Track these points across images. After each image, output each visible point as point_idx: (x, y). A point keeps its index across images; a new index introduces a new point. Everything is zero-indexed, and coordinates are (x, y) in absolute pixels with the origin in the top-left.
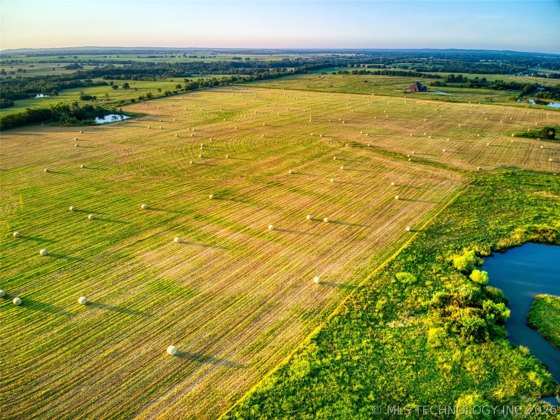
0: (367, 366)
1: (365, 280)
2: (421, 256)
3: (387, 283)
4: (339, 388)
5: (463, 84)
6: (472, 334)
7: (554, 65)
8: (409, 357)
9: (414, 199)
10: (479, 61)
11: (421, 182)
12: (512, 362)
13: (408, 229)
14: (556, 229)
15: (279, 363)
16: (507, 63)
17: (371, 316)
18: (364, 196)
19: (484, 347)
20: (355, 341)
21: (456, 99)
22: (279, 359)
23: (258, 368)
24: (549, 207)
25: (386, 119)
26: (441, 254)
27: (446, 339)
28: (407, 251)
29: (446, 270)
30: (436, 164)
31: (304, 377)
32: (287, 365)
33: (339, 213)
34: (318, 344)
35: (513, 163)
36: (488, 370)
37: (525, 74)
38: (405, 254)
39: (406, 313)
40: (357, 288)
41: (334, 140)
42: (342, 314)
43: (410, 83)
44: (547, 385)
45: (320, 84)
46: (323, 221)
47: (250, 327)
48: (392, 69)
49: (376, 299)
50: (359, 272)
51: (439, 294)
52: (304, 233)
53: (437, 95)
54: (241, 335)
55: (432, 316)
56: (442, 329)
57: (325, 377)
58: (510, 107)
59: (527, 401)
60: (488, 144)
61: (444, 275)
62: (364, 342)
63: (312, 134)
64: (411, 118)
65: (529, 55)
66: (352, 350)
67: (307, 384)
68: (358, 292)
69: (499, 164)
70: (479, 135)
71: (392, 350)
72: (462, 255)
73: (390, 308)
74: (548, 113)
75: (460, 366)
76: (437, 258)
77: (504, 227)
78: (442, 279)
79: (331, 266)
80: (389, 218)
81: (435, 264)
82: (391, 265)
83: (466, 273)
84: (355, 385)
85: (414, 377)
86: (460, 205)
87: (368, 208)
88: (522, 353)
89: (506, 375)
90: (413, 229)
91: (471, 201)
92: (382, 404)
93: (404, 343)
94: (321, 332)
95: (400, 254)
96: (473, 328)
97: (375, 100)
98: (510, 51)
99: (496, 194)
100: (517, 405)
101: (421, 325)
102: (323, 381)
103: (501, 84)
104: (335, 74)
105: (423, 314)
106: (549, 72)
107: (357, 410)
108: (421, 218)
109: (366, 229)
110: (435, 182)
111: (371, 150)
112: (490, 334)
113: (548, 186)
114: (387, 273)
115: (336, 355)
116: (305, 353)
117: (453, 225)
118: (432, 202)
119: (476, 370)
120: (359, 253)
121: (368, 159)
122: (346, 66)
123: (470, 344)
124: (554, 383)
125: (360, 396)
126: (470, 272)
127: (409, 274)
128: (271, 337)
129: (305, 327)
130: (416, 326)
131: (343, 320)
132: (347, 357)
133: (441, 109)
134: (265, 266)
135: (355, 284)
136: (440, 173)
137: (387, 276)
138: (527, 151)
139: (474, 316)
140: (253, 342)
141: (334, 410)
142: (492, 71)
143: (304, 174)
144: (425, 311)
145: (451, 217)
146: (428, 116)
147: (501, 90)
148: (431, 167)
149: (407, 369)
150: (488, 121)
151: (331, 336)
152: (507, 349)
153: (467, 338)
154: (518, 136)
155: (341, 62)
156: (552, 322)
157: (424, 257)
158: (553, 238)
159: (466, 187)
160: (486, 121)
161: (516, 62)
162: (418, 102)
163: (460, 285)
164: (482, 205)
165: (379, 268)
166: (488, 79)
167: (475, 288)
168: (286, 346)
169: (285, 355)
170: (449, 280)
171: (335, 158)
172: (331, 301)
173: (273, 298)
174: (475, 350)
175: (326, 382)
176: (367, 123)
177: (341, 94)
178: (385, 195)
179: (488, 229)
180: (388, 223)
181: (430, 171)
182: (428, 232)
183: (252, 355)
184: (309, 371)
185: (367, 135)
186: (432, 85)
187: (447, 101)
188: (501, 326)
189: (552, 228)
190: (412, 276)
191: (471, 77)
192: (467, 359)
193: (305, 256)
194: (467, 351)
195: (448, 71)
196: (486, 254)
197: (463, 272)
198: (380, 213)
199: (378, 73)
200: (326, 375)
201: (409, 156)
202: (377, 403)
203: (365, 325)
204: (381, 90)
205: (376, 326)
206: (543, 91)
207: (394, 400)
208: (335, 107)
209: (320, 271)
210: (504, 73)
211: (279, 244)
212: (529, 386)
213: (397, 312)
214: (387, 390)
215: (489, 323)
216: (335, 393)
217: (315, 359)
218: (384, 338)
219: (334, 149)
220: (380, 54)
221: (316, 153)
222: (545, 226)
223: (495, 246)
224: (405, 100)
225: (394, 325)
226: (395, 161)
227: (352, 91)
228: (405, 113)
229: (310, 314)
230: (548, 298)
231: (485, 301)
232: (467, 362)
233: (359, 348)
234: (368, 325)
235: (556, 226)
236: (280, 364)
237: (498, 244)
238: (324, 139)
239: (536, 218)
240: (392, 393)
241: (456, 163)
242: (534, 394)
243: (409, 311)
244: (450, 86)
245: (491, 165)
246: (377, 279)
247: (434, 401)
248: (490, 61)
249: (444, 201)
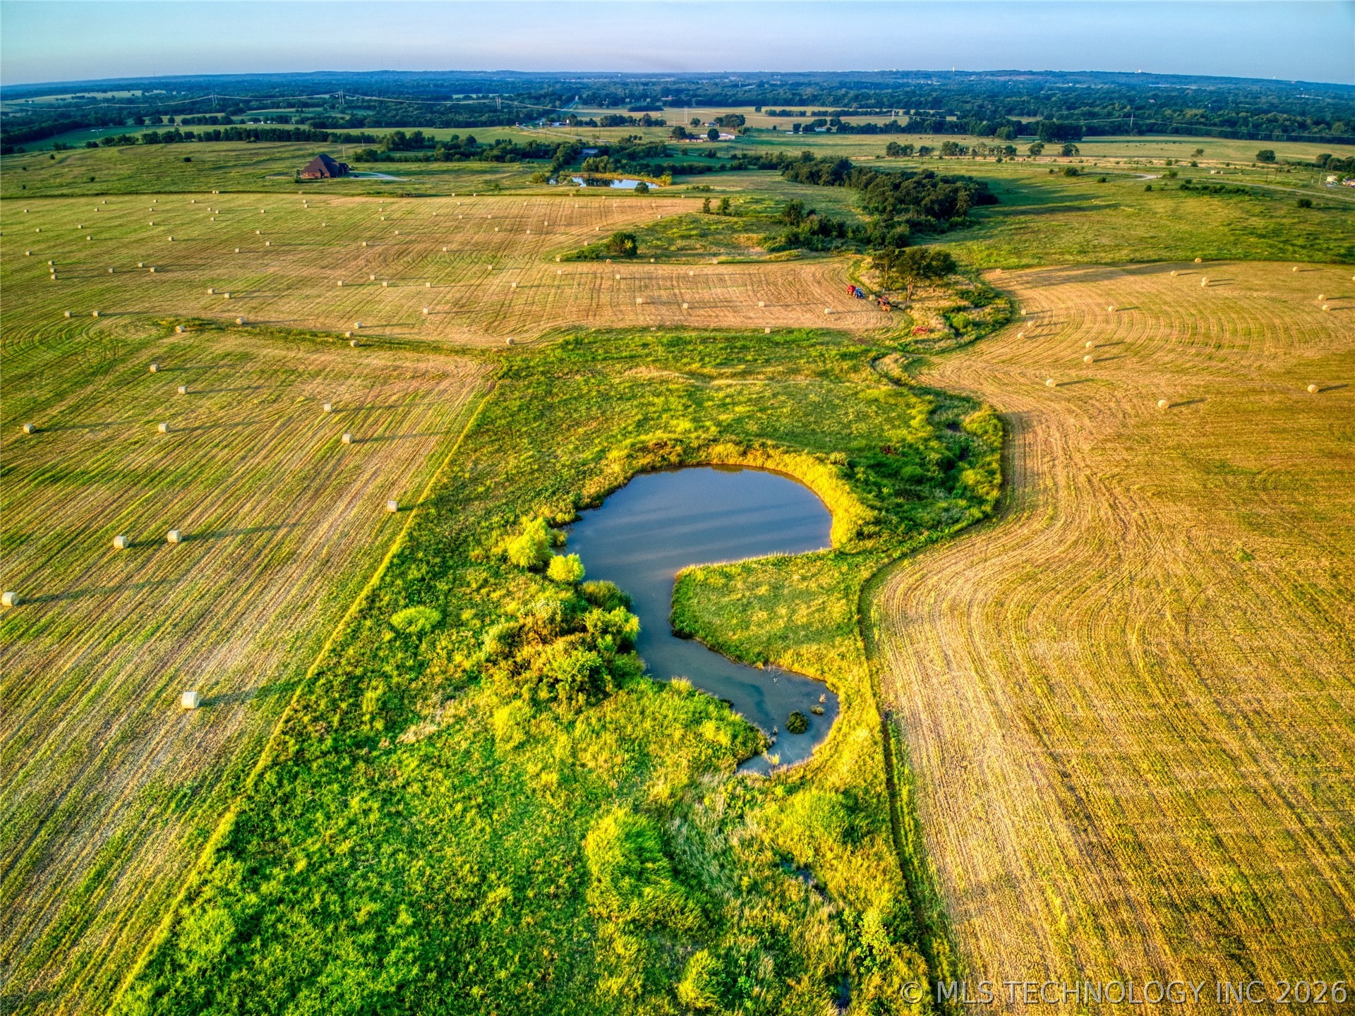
0: (376, 855)
1: (321, 656)
2: (438, 560)
3: (376, 645)
4: (322, 935)
5: (430, 154)
6: (581, 690)
7: (607, 96)
8: (466, 791)
9: (387, 434)
10: (450, 98)
11: (394, 392)
12: (666, 717)
13: (392, 506)
14: (680, 437)
15: (144, 945)
16: (511, 99)
17: (355, 737)
18: (264, 452)
19: (608, 706)
20: (333, 809)
21: (423, 189)
22: (142, 936)
23: (91, 981)
24: (658, 396)
25: (267, 252)
26: (479, 543)
27: (533, 721)
28: (404, 559)
29: (496, 574)
30: (416, 346)
31: (223, 951)
32: (168, 941)
33: (206, 510)
34: (239, 855)
35: (570, 319)
36: (627, 751)
37: (553, 121)
38: (398, 566)
39: (435, 698)
40: (304, 683)
41: (139, 320)
42: (282, 758)
43: (303, 156)
44: (740, 739)
45: (56, 176)
46: (165, 541)
47: (30, 889)
48: (250, 126)
49: (358, 693)
50: (298, 643)
51: (495, 630)
52: (118, 589)
53: (376, 182)
54: (11, 919)
55: (493, 682)
56: (518, 703)
57: (280, 927)
58: (539, 198)
59: (715, 783)
60: (514, 285)
61: (496, 586)
62: (355, 803)
63: (67, 314)
64: (329, 243)
65: (553, 79)
66: (329, 832)
67: (236, 964)
68: (311, 692)
69: (546, 326)
70: (490, 267)
71: (423, 792)
72: (521, 534)
73: (396, 701)
74: (615, 202)
75: (573, 764)
76: (472, 554)
77: (587, 455)
78: (495, 596)
79: (221, 653)
80: (340, 493)
81: (471, 570)
82: (373, 601)
83: (539, 568)
84: (358, 910)
85: (488, 829)
86: (490, 427)
87: (279, 480)
88: (679, 693)
89: (662, 748)
90: (404, 503)
91: (512, 416)
92: (434, 921)
93: (448, 766)
94: (237, 823)
95: (388, 569)
96: (579, 678)
97: (227, 206)
98: (512, 72)
99: (555, 390)
100: (701, 799)
101: (473, 712)
102: (276, 937)
103: (509, 147)
104: (95, 145)
105: (472, 687)
106: (599, 113)
107: (380, 964)
108: (415, 476)
109: (289, 532)
110: (425, 387)
111: (250, 333)
112: (613, 677)
113: (647, 356)
114: (368, 623)
115: (292, 863)
116: (208, 892)
117: (488, 474)
118: (429, 432)
119: (606, 761)
120: (289, 597)
121: (246, 357)
122: (120, 123)
123: (581, 712)
124: (752, 729)
125: (378, 929)
126: (546, 564)
127: (421, 608)
128: (100, 891)
129: (189, 830)
130: (464, 719)
131: (290, 771)
132: (322, 856)
133: (395, 216)
134: (23, 712)
135: (297, 675)
136: (431, 364)
137: (370, 629)
138: (592, 290)
139: (574, 653)
140: (53, 924)
141: (324, 992)
142: (483, 118)
143: (74, 427)
144: (476, 678)
145: (478, 459)
146: (368, 234)
147: (512, 160)
148: (408, 354)
149: (468, 820)
150: (502, 234)
151: (266, 823)
152: (651, 694)
153: (574, 702)
154: (567, 260)
155: (105, 114)
156: (716, 614)
157: (444, 561)
158: (679, 455)
159: (493, 387)
160: (498, 236)
161: (530, 97)
162: (336, 201)
163: (533, 596)
164: (535, 419)
165: (347, 618)
166: (480, 140)
167: (563, 595)
168: (151, 897)
169: (155, 919)
170: (509, 593)
171: (153, 368)
172: (245, 739)
173: (73, 790)
174: (594, 721)
175: (284, 935)
176: (220, 265)
177: (127, 198)
178: (315, 439)
179: (558, 466)
180: (341, 505)
181: (408, 364)
182: (440, 502)
183: (61, 957)
184: (233, 929)
185: (227, 296)
186: (358, 159)
187: (402, 196)
188: (629, 653)
189: (673, 436)
190: (428, 610)
191: (443, 135)
192: (584, 746)
193: (140, 648)
194: (580, 727)
195: (388, 125)
196: (567, 518)
197: (533, 569)
198: (315, 485)
199: (216, 137)
200: (279, 920)
201: (347, 335)
202: (420, 925)
203: (347, 762)
204: (233, 179)
205: (375, 753)
206: (595, 156)
207: (458, 900)
208: (116, 233)
209: (194, 673)
210: (510, 123)
211: (48, 641)
212: (710, 751)
213: (415, 704)
214: (436, 886)
215: (607, 655)
216: (316, 950)
217: (240, 894)
218: (398, 773)
219: (144, 345)
220: (207, 88)
221: (95, 361)
222: (660, 435)
223: (579, 497)
224: (302, 200)
225: (416, 734)
226: (316, 351)
227: (156, 188)
228: (310, 232)
229: (195, 791)
230: (695, 570)
231: (587, 614)
232: (585, 750)
233: (346, 821)
234: (355, 760)
235: (679, 429)
236: (147, 949)
237: (585, 492)
238: (106, 323)
239: (640, 424)
240: (448, 889)
241: (460, 335)
242: (723, 764)
243: (441, 691)
244: (400, 160)
245: (531, 329)
246: (348, 645)
247: (541, 861)
248: (474, 96)
249: (456, 426)
